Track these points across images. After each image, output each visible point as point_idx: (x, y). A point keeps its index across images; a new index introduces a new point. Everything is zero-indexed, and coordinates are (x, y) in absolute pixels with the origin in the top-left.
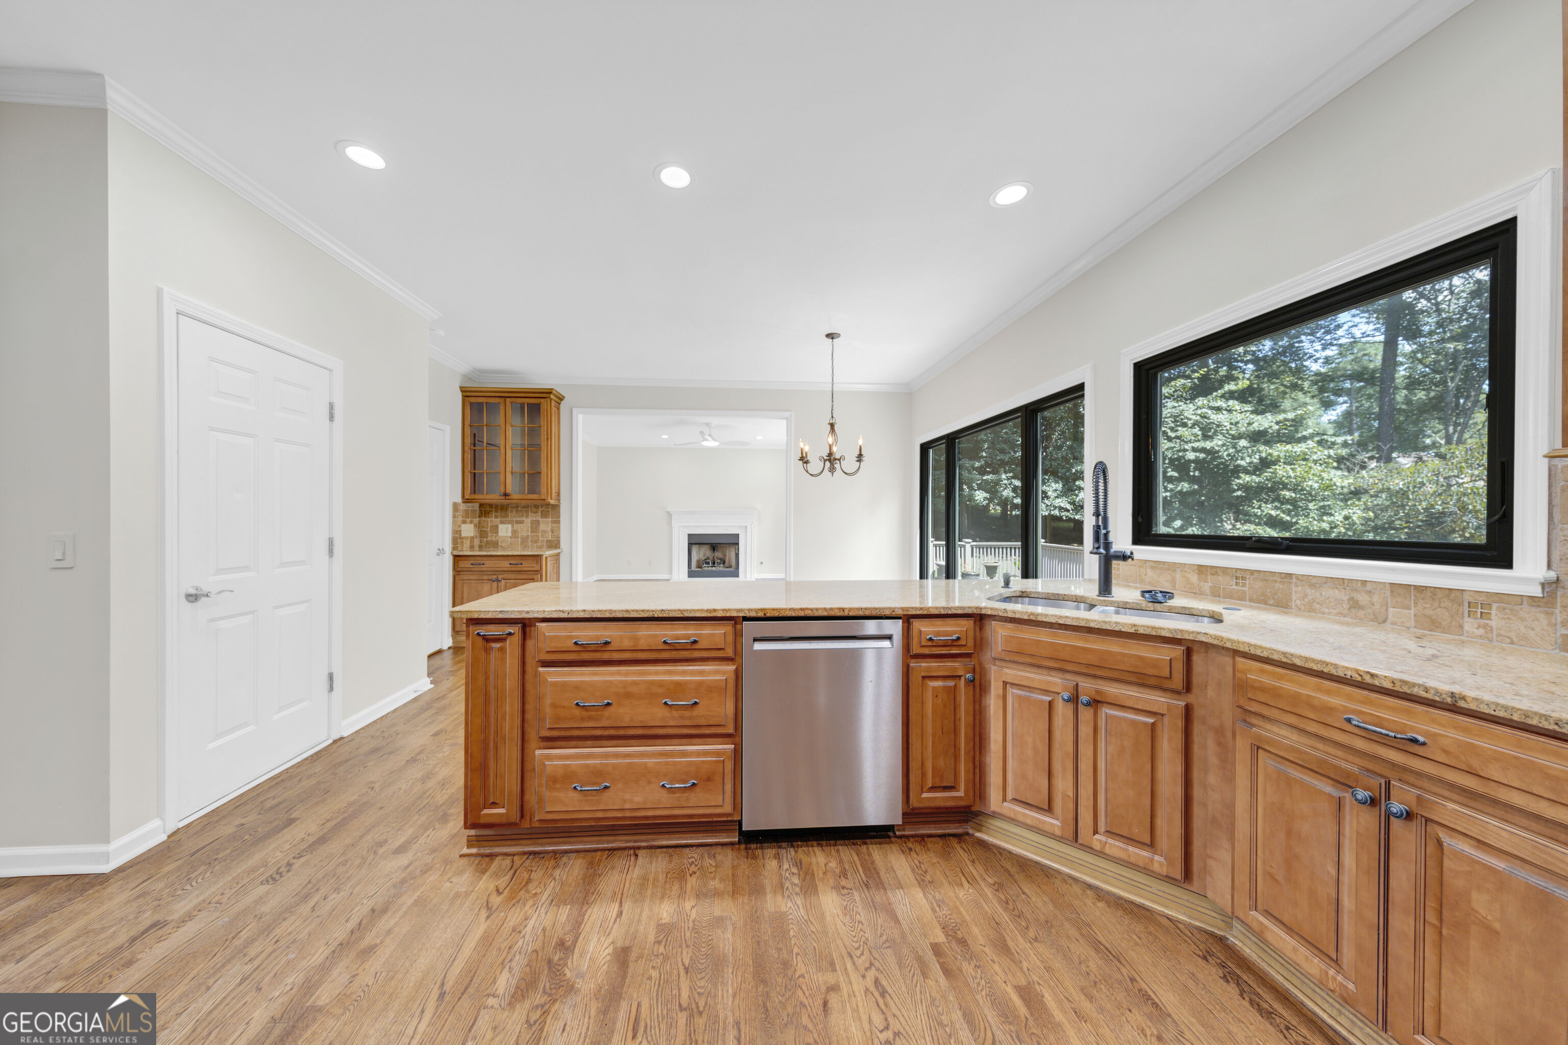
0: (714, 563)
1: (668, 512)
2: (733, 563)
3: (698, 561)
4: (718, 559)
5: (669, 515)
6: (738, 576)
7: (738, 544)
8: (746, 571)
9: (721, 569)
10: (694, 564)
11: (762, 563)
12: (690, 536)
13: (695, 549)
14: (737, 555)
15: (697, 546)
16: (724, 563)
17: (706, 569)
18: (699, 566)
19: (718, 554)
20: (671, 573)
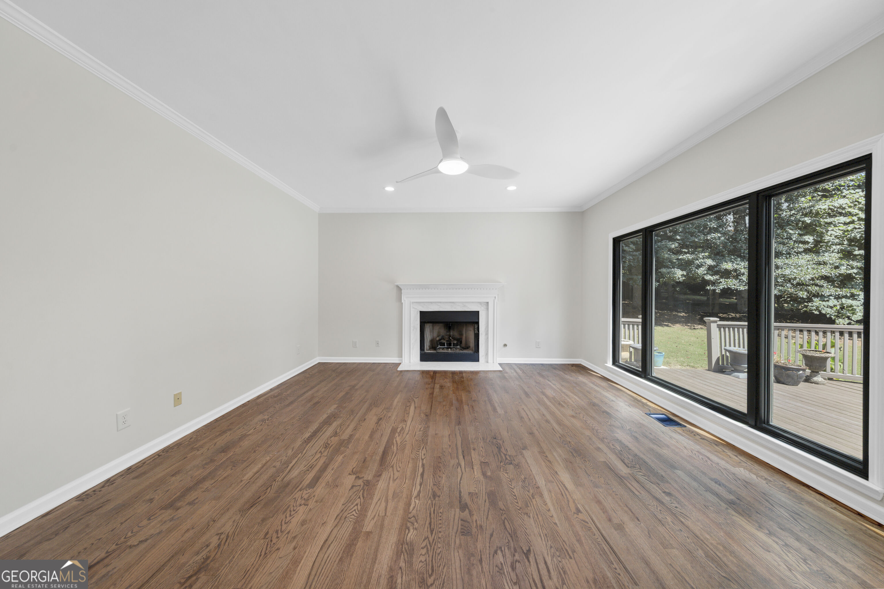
0: (450, 344)
1: (398, 287)
2: (472, 344)
3: (432, 341)
4: (454, 339)
5: (399, 289)
6: (478, 360)
7: (478, 323)
8: (487, 354)
9: (458, 351)
10: (427, 344)
11: (505, 345)
12: (423, 314)
13: (428, 328)
14: (477, 336)
15: (431, 325)
16: (461, 342)
17: (441, 351)
18: (433, 347)
19: (454, 333)
20: (400, 355)
